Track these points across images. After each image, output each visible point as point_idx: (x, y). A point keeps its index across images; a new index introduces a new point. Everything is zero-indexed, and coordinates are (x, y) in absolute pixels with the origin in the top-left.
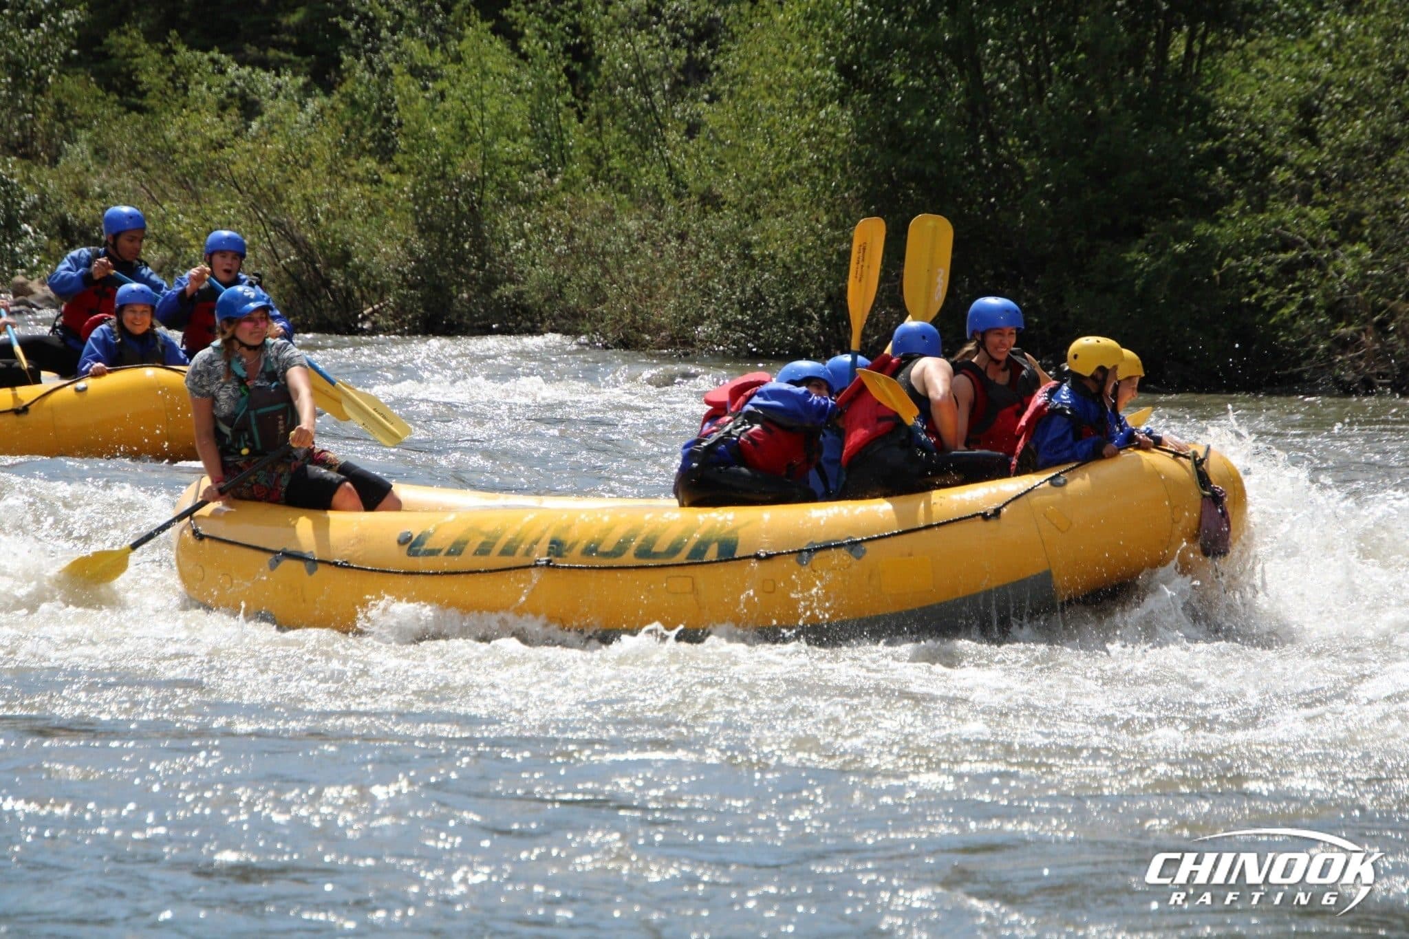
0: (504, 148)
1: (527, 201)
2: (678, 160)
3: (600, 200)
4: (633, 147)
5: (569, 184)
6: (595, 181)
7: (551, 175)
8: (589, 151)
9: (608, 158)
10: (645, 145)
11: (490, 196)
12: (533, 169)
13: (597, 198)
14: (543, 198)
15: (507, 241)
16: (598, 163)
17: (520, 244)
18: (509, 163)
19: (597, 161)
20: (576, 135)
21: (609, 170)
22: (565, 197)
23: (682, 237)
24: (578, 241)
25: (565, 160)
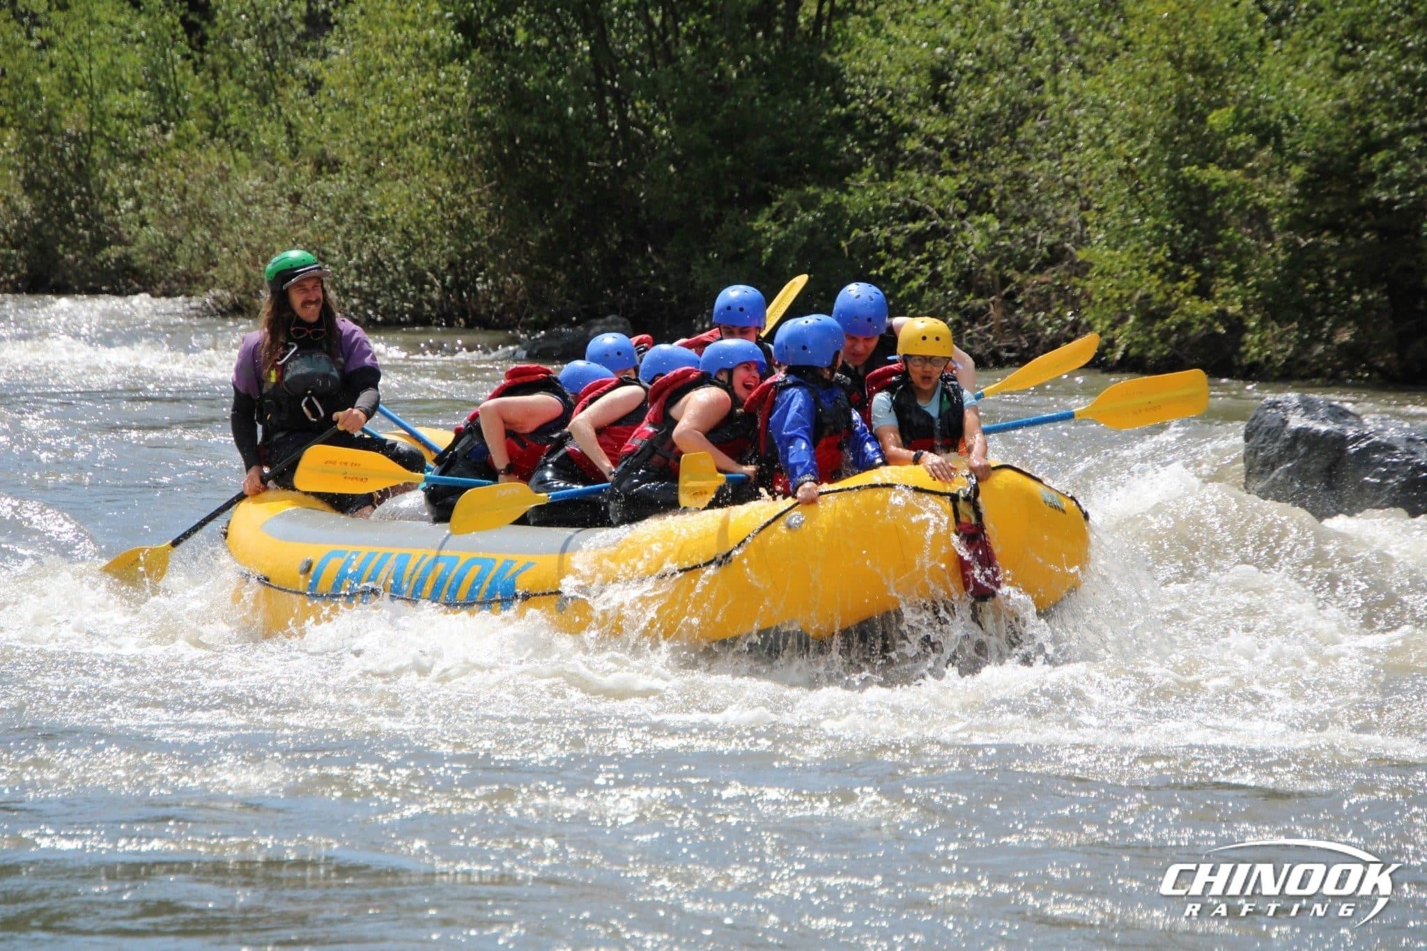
0: (115, 101)
1: (137, 158)
2: (296, 117)
3: (215, 159)
4: (253, 105)
5: (182, 142)
6: (212, 137)
7: (165, 130)
8: (206, 107)
9: (226, 113)
10: (264, 101)
11: (99, 154)
12: (145, 123)
13: (213, 157)
14: (156, 155)
15: (116, 200)
16: (215, 118)
17: (130, 203)
18: (120, 116)
19: (215, 119)
20: (193, 87)
21: (226, 127)
22: (178, 154)
23: (296, 199)
24: (190, 200)
25: (180, 118)
